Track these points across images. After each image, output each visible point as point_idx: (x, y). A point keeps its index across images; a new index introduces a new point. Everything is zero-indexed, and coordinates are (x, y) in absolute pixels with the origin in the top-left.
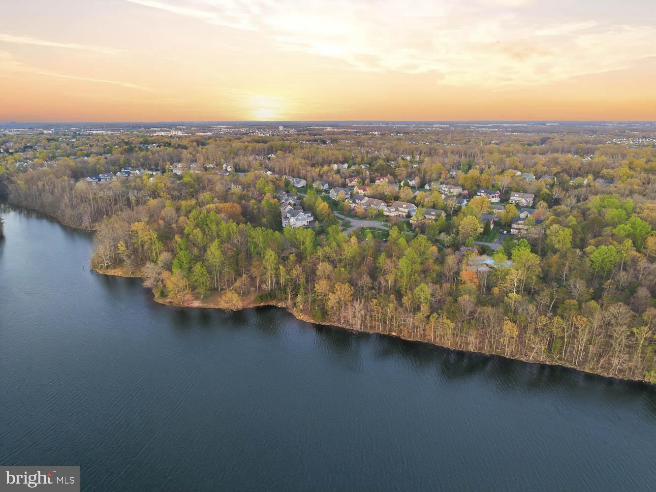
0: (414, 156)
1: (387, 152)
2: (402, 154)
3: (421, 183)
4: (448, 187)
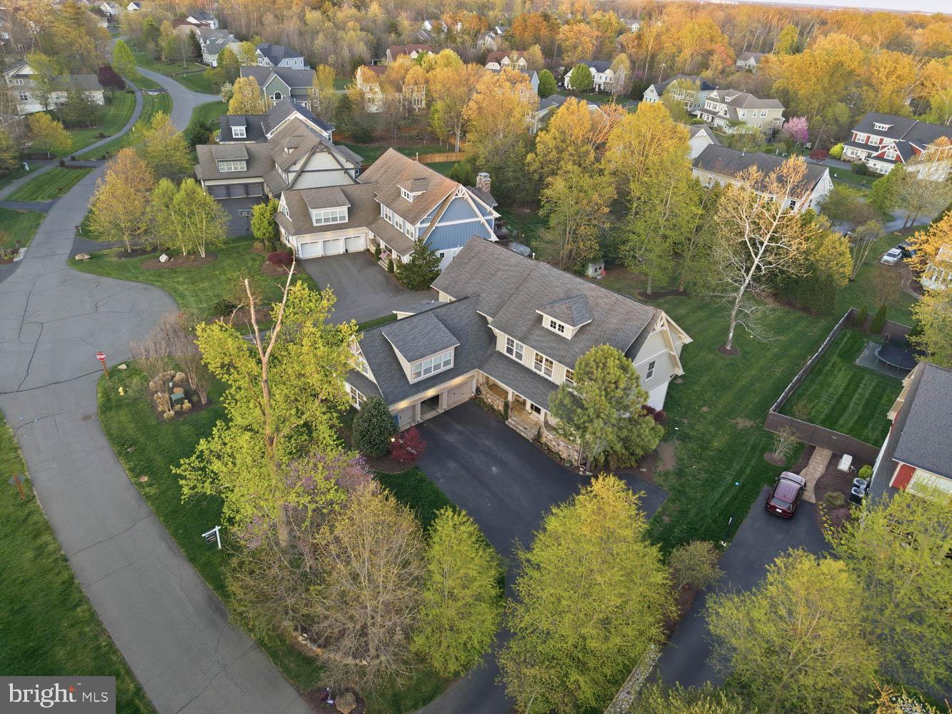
3: (633, 78)
4: (729, 99)
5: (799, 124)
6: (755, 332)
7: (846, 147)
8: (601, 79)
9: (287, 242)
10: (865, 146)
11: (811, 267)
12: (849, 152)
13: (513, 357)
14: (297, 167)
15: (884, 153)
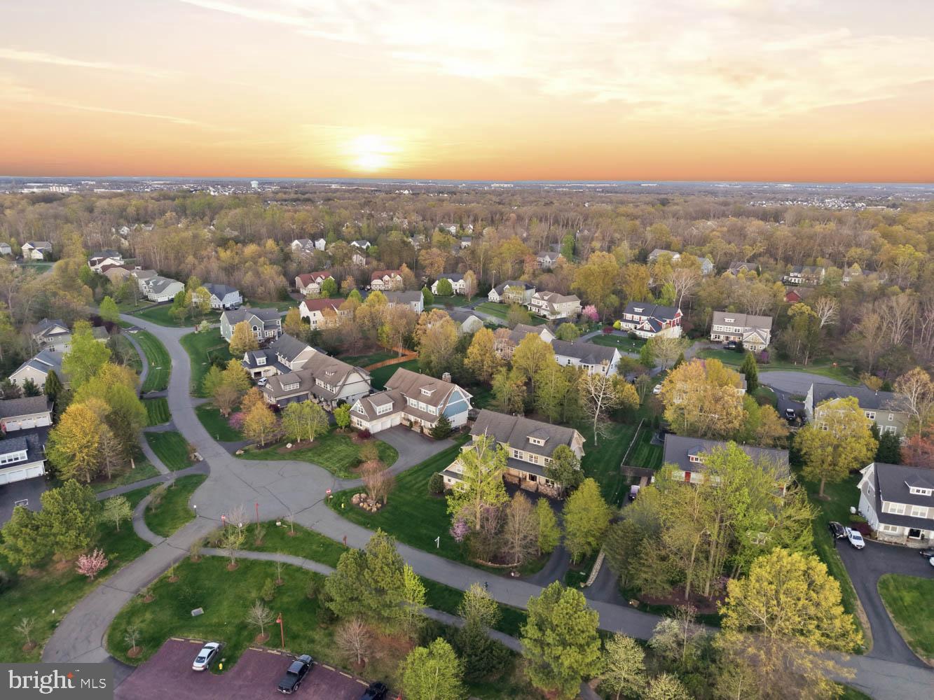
0: (464, 225)
1: (415, 217)
2: (442, 221)
3: (479, 284)
4: (546, 298)
5: (591, 310)
6: (606, 435)
7: (622, 323)
8: (458, 285)
9: (359, 426)
10: (632, 322)
11: (622, 403)
12: (624, 325)
13: (518, 458)
14: (340, 384)
15: (643, 327)
